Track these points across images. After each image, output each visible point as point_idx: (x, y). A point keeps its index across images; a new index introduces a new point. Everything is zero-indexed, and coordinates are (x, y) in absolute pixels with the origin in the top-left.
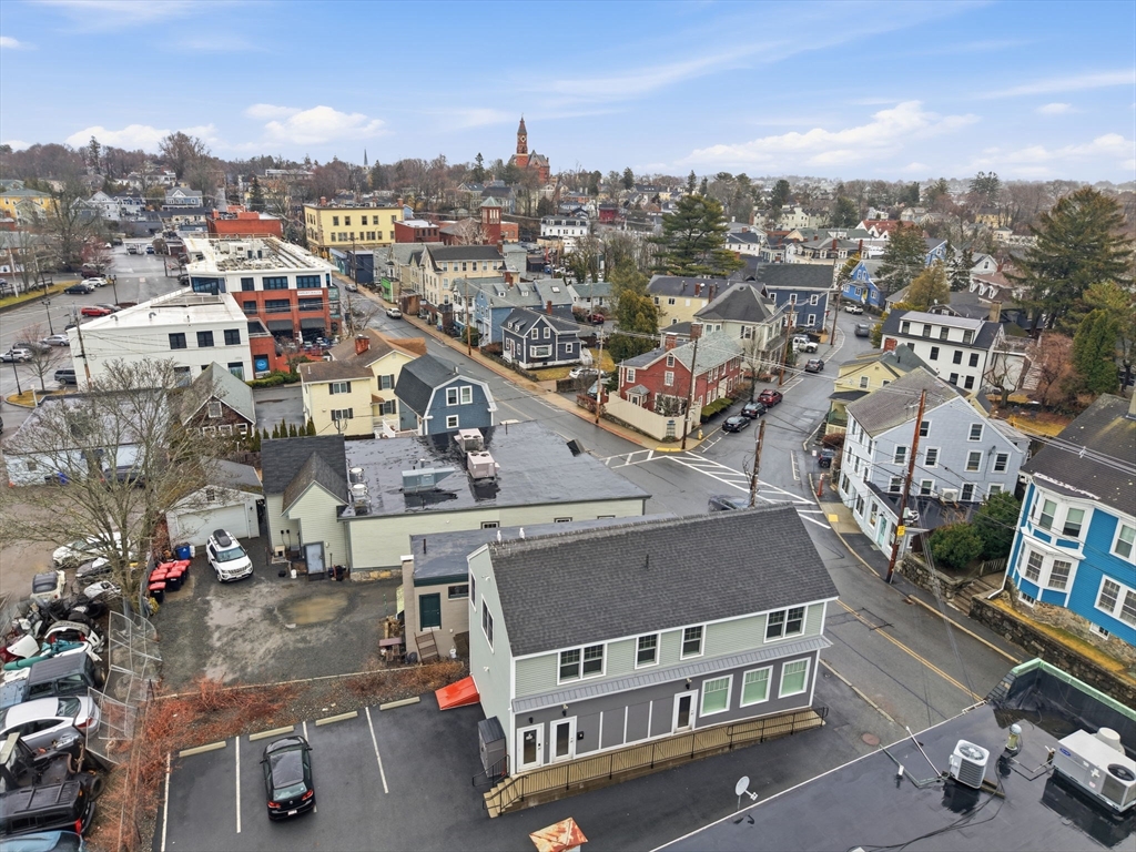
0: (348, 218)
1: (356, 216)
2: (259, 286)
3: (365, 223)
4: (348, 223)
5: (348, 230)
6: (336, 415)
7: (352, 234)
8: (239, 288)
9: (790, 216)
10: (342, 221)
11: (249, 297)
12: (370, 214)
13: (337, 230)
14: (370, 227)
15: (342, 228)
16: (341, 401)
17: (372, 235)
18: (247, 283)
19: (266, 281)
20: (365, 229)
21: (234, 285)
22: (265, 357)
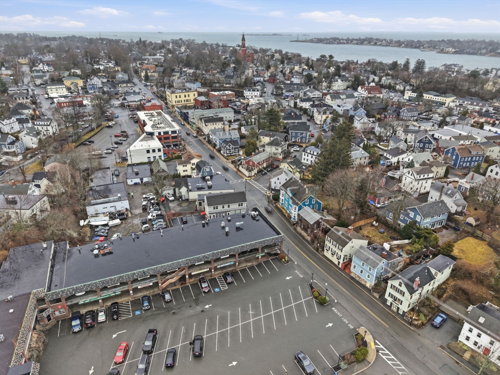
0: (180, 96)
1: (182, 95)
2: (162, 134)
3: (185, 97)
4: (180, 97)
5: (180, 99)
6: (184, 171)
7: (181, 101)
8: (158, 135)
9: (336, 82)
10: (178, 97)
11: (160, 137)
12: (187, 94)
13: (177, 100)
14: (187, 98)
15: (178, 99)
16: (185, 168)
17: (187, 101)
18: (160, 133)
19: (164, 133)
20: (185, 99)
21: (156, 134)
22: (166, 154)
